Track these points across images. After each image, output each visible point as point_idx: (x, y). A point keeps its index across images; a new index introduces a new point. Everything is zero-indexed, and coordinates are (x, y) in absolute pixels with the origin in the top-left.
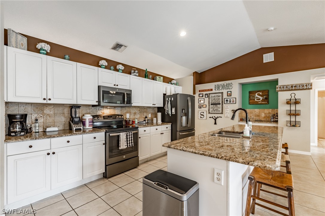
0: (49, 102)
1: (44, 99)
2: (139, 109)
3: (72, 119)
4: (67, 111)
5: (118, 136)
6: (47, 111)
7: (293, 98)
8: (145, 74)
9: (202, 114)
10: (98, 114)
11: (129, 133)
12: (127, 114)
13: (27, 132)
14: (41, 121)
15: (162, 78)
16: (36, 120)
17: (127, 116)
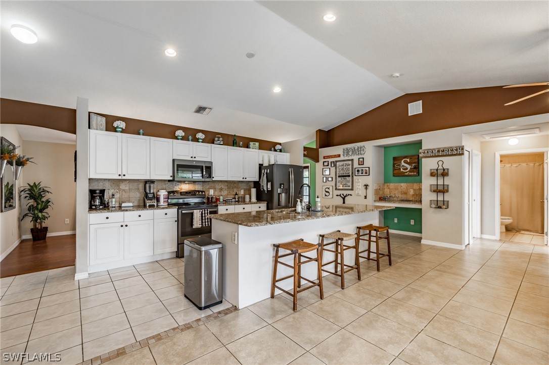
0: (124, 178)
1: (120, 175)
2: (226, 184)
3: (146, 195)
4: (141, 186)
5: (192, 214)
6: (123, 186)
7: (440, 167)
8: (233, 141)
9: (327, 190)
10: (174, 190)
11: (205, 211)
12: (210, 190)
13: (105, 206)
14: (117, 196)
15: (257, 144)
16: (113, 195)
17: (210, 192)
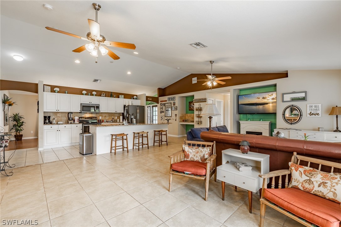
0: (58, 111)
2: (108, 114)
3: (69, 118)
4: (67, 115)
5: (89, 126)
6: (58, 115)
7: (200, 107)
8: (111, 95)
9: (162, 117)
10: (82, 117)
12: (100, 117)
13: (51, 123)
14: (56, 119)
15: (123, 96)
16: (54, 119)
